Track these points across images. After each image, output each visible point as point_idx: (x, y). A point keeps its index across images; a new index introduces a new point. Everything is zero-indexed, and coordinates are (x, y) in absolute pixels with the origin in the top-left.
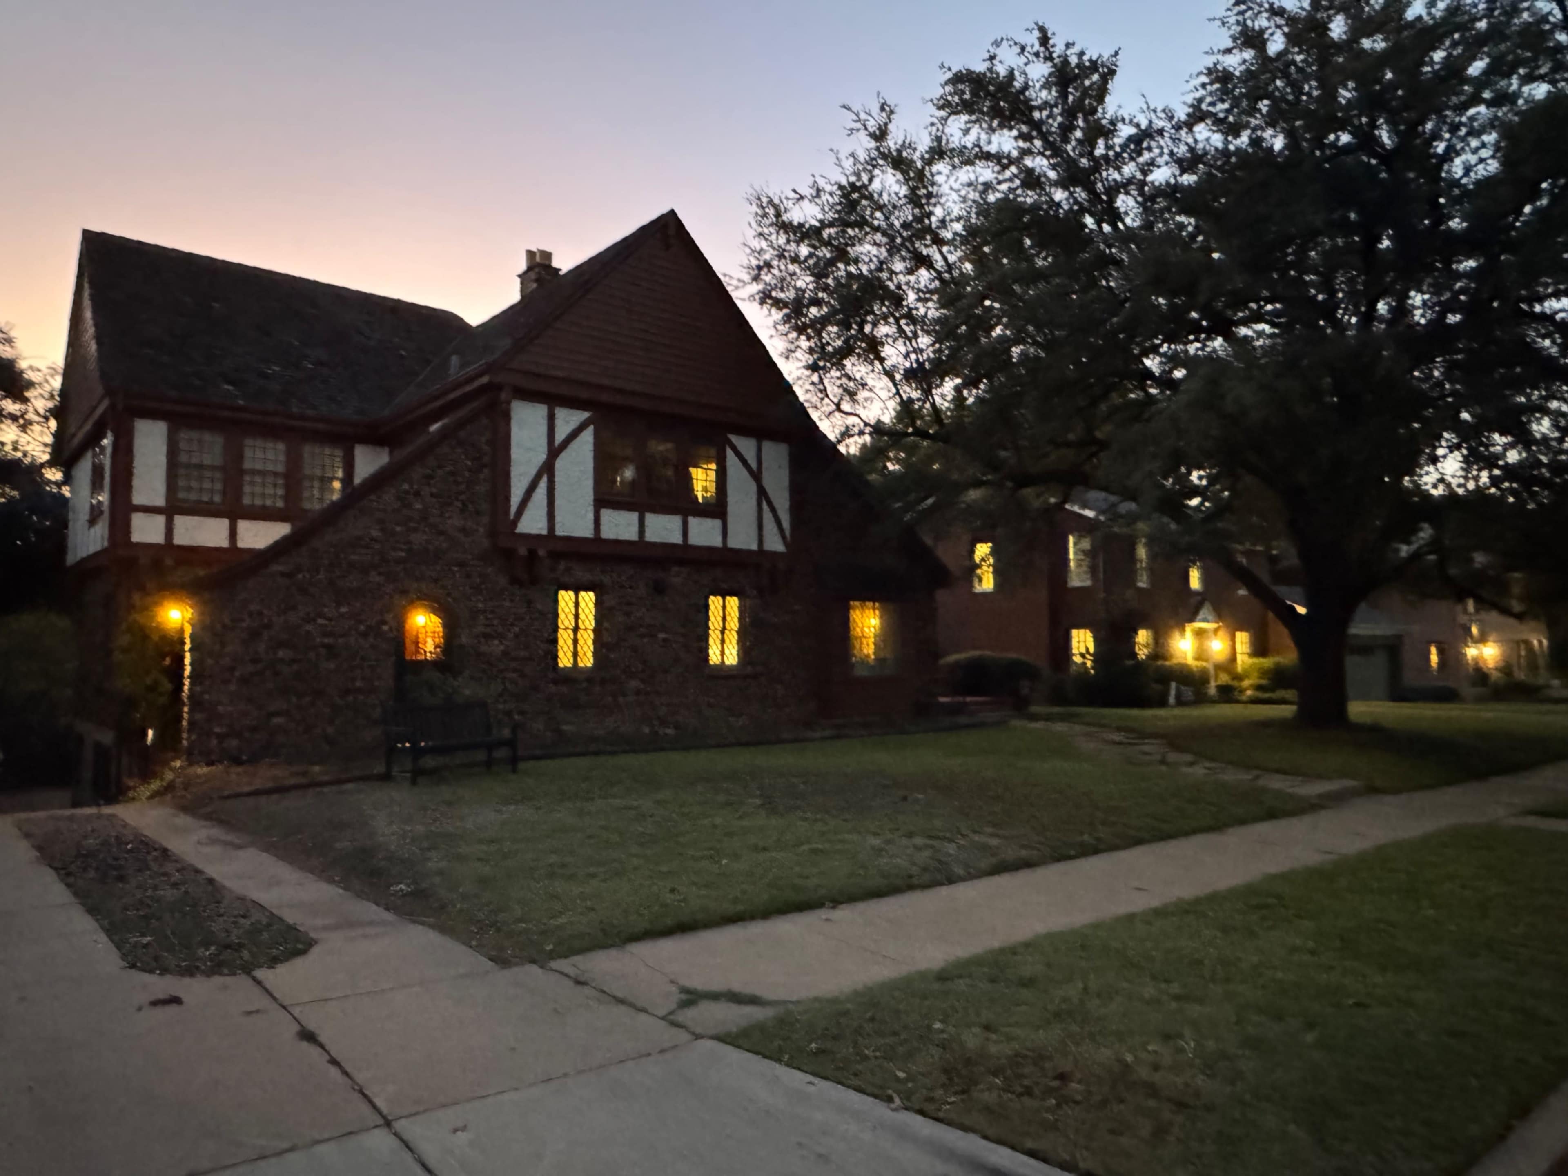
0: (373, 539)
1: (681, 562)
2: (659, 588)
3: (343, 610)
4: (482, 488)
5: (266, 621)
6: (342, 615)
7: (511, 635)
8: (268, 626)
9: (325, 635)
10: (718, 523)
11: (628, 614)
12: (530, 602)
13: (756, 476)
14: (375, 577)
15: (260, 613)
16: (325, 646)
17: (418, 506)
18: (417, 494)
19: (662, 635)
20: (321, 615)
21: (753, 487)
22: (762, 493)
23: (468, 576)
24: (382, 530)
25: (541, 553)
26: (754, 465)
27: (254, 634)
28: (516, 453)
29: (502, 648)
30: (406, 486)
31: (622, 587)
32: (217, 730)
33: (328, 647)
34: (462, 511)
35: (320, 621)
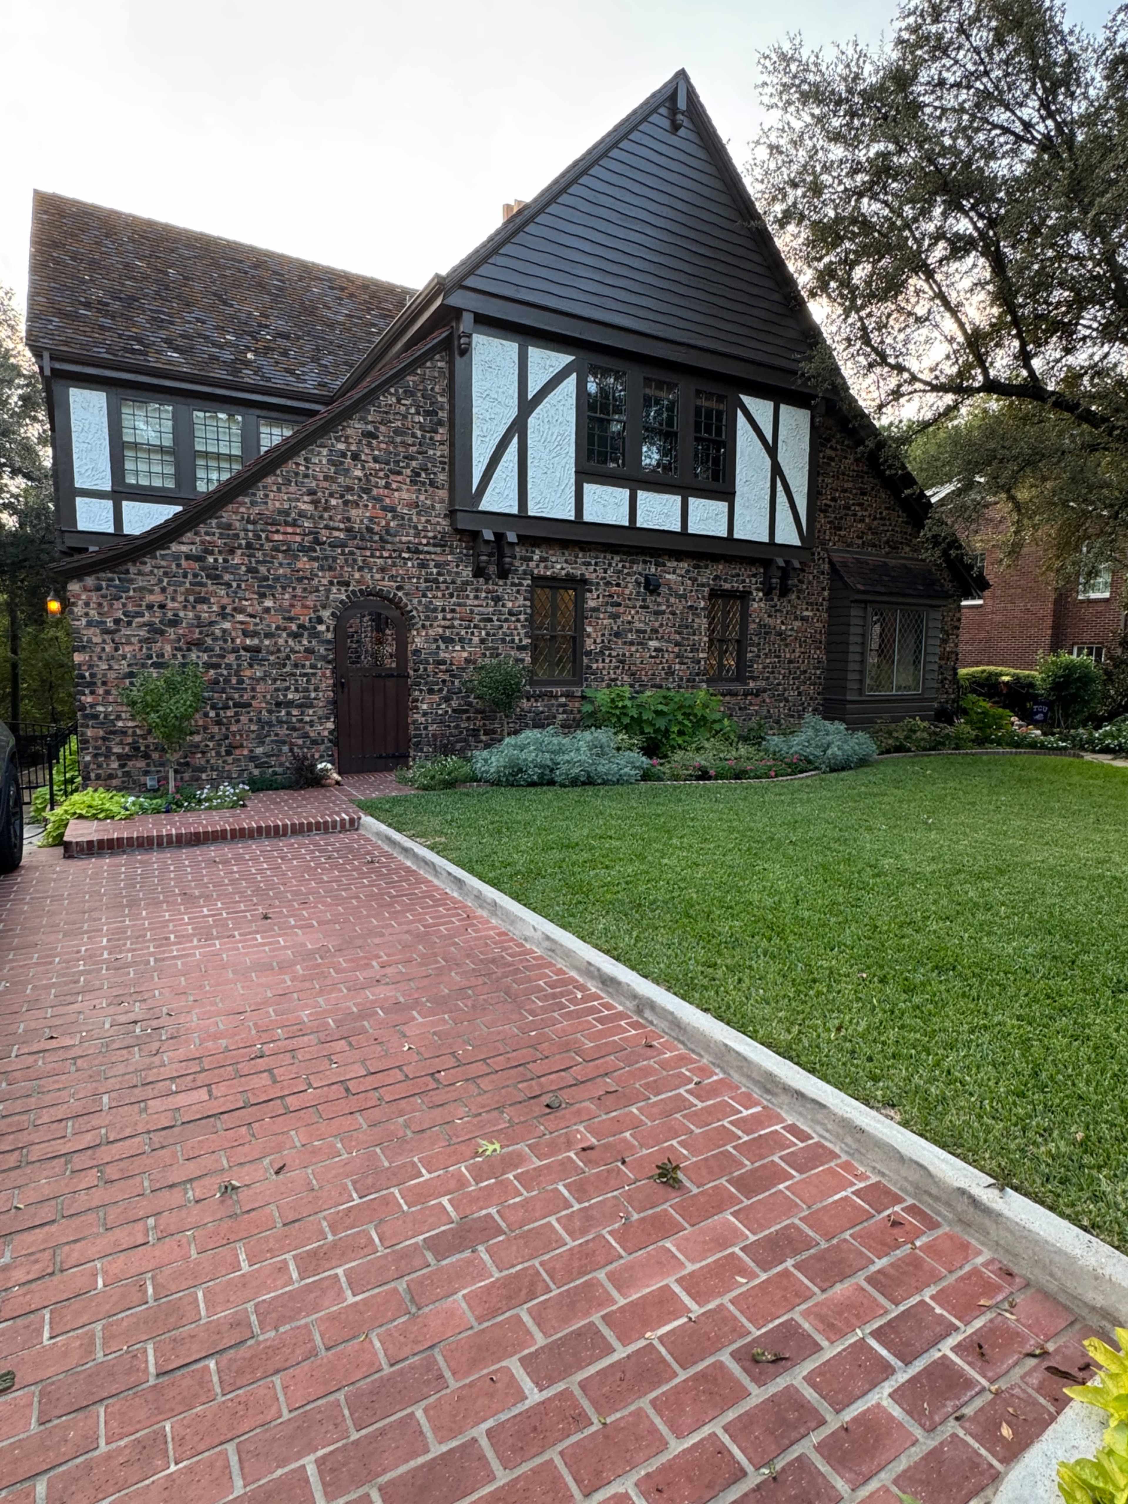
0: (302, 514)
1: (678, 555)
2: (651, 586)
3: (268, 603)
4: (440, 452)
5: (170, 614)
6: (267, 610)
7: (476, 640)
8: (175, 623)
9: (246, 634)
10: (723, 506)
11: (615, 617)
12: (497, 599)
13: (772, 450)
14: (303, 563)
15: (162, 606)
16: (247, 649)
17: (358, 473)
18: (355, 457)
19: (653, 644)
20: (241, 610)
21: (768, 462)
22: (777, 471)
23: (423, 565)
24: (315, 503)
25: (512, 537)
26: (769, 437)
27: (156, 631)
28: (479, 407)
29: (465, 655)
30: (341, 446)
31: (608, 584)
32: (117, 750)
33: (255, 650)
34: (413, 482)
35: (240, 617)
